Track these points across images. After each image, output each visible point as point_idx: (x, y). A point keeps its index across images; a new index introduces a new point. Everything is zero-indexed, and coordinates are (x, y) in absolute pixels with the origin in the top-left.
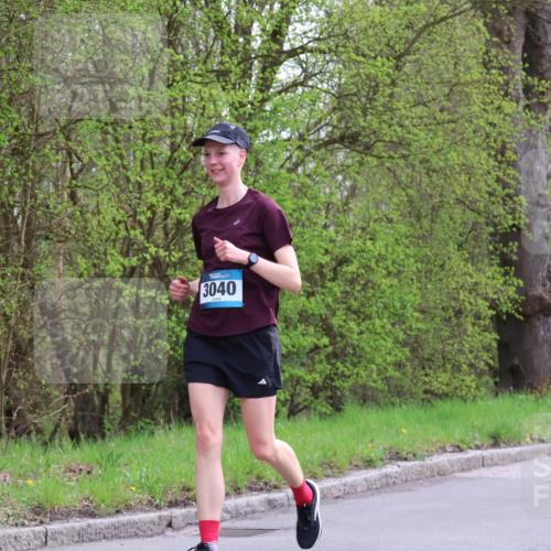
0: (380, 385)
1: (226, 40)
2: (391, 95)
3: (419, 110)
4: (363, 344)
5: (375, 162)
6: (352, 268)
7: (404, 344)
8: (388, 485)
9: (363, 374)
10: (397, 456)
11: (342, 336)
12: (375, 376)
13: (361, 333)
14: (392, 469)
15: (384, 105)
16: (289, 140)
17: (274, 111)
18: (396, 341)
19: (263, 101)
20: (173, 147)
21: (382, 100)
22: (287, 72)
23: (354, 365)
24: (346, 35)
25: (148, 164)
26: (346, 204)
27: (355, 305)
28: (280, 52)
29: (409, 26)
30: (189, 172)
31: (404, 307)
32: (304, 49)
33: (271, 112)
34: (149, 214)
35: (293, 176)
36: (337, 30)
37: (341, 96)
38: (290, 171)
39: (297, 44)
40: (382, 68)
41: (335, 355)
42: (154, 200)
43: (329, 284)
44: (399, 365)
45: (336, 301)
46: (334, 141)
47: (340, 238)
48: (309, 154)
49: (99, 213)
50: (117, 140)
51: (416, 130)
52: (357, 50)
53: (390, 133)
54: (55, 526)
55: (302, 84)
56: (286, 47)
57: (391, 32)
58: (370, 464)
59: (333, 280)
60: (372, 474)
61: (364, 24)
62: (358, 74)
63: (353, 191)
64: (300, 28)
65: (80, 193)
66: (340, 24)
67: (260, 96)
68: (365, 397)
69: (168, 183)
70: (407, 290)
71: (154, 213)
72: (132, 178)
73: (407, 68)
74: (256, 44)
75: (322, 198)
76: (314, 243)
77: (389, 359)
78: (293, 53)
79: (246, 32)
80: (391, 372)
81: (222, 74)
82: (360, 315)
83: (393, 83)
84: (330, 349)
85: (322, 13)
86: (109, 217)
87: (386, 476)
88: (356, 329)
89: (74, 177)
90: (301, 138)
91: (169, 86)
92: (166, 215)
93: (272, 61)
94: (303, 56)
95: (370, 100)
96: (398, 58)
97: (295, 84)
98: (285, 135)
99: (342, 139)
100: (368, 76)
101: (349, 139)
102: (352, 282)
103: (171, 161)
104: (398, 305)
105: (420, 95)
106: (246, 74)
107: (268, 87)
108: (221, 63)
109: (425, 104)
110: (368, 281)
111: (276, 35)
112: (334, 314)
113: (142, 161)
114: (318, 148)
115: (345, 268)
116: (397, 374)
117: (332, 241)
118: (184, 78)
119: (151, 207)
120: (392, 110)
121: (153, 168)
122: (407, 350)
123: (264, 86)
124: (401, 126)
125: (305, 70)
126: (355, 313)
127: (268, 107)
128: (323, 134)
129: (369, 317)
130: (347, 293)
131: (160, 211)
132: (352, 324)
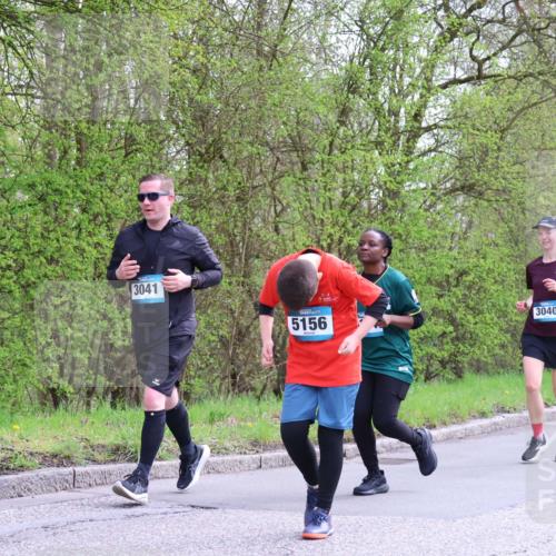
0: (490, 360)
1: (382, 120)
2: (497, 158)
3: (517, 168)
4: (477, 331)
5: (486, 204)
6: (470, 278)
7: (507, 331)
8: (496, 430)
9: (478, 352)
10: (502, 410)
11: (462, 325)
12: (486, 352)
13: (476, 323)
14: (499, 419)
15: (493, 164)
16: (425, 188)
17: (416, 169)
18: (501, 329)
19: (408, 162)
20: (345, 195)
21: (490, 161)
22: (425, 142)
23: (471, 346)
24: (466, 117)
25: (327, 207)
26: (465, 233)
27: (472, 304)
28: (420, 128)
29: (510, 109)
30: (356, 212)
31: (506, 305)
32: (436, 126)
33: (414, 170)
34: (329, 241)
35: (428, 214)
36: (459, 113)
37: (462, 159)
38: (426, 210)
39: (432, 123)
40: (491, 139)
41: (457, 338)
42: (332, 231)
43: (454, 289)
44: (503, 346)
45: (459, 301)
46: (457, 190)
47: (462, 256)
48: (439, 198)
49: (294, 240)
50: (306, 190)
51: (515, 182)
52: (473, 126)
53: (496, 185)
54: (267, 455)
55: (435, 150)
56: (424, 125)
57: (497, 114)
58: (483, 415)
59: (456, 286)
60: (485, 422)
61: (478, 108)
62: (474, 143)
63: (470, 224)
64: (433, 111)
65: (280, 226)
66: (462, 109)
67: (406, 159)
68: (479, 368)
69: (342, 219)
70: (509, 293)
71: (332, 240)
72: (317, 216)
73: (509, 138)
74: (402, 124)
75: (449, 229)
76: (443, 260)
77: (496, 341)
78: (428, 129)
79: (396, 114)
80: (497, 350)
81: (379, 144)
82: (476, 311)
83: (499, 149)
84: (454, 334)
85: (448, 102)
86: (301, 243)
87: (495, 424)
88: (472, 321)
89: (277, 215)
90: (434, 187)
91: (342, 153)
92: (340, 240)
93: (414, 135)
94: (435, 131)
95: (483, 160)
96: (502, 131)
97: (430, 150)
98: (422, 185)
99: (463, 188)
100: (481, 144)
101: (467, 189)
102: (469, 288)
103: (343, 205)
104: (502, 304)
105: (518, 157)
106: (395, 143)
107: (411, 153)
108: (379, 136)
109: (521, 164)
110: (482, 287)
111: (417, 117)
112: (457, 310)
113: (324, 204)
114: (445, 195)
115: (464, 278)
116: (502, 352)
117: (455, 259)
118: (353, 147)
119: (330, 236)
120: (498, 168)
121: (331, 208)
122: (508, 335)
123: (409, 151)
124: (504, 179)
125: (437, 141)
126: (471, 309)
127: (411, 166)
128: (448, 185)
129: (481, 312)
130: (465, 295)
131: (336, 238)
132: (470, 317)
